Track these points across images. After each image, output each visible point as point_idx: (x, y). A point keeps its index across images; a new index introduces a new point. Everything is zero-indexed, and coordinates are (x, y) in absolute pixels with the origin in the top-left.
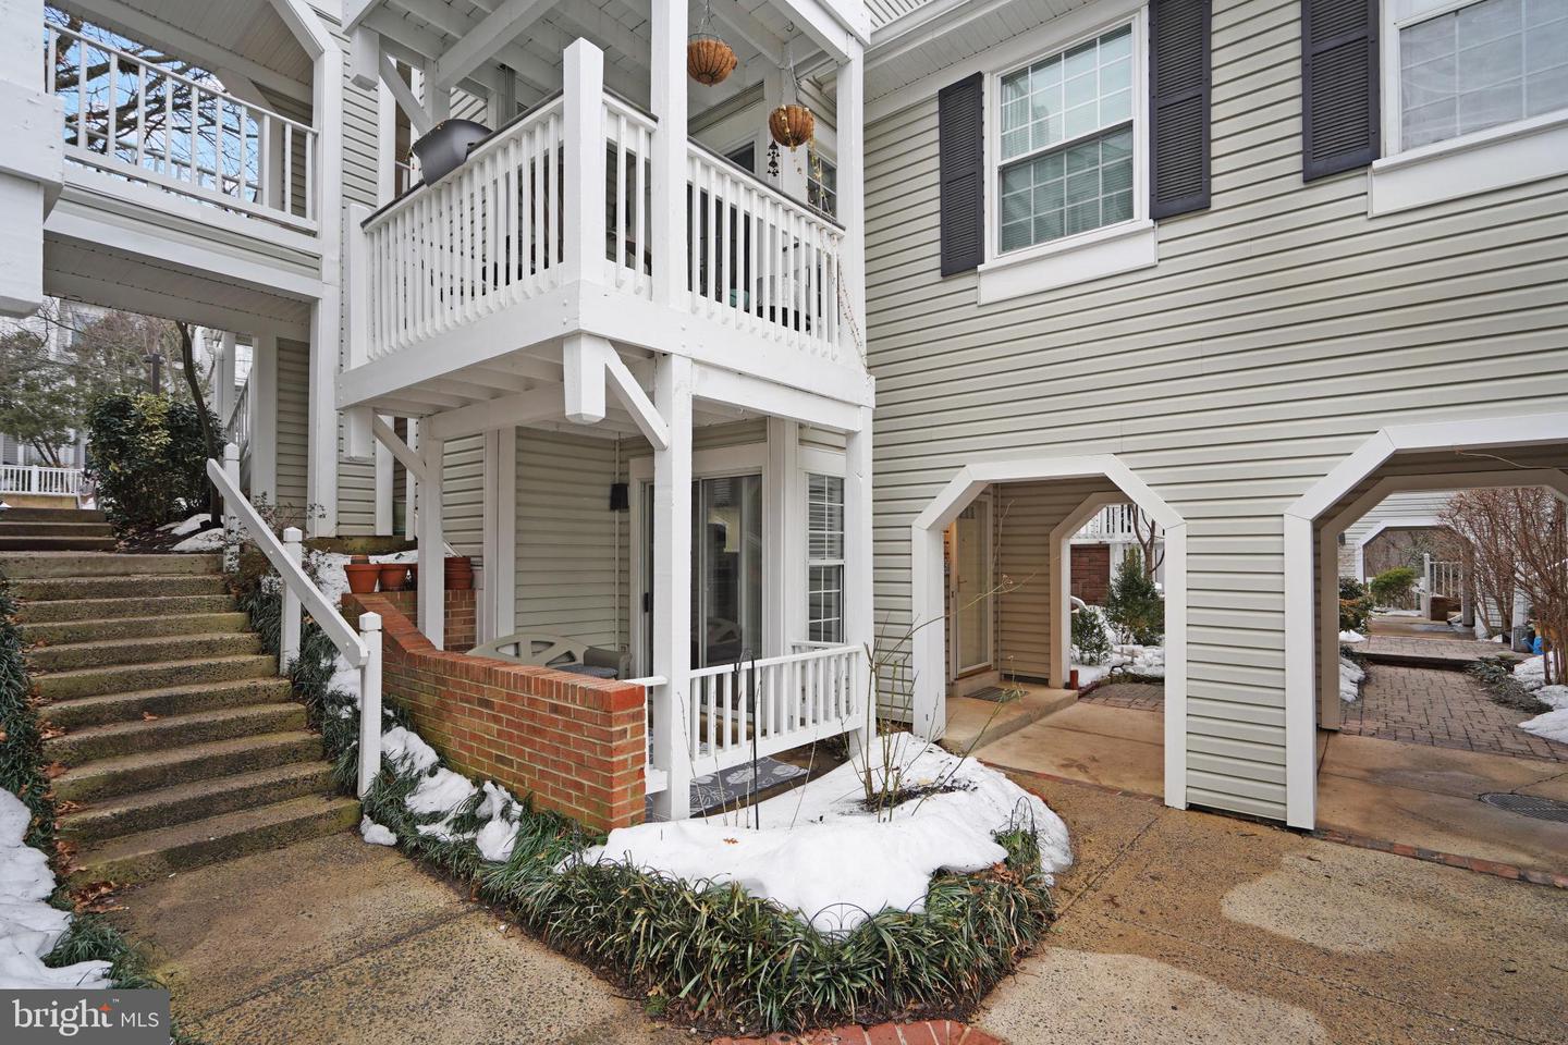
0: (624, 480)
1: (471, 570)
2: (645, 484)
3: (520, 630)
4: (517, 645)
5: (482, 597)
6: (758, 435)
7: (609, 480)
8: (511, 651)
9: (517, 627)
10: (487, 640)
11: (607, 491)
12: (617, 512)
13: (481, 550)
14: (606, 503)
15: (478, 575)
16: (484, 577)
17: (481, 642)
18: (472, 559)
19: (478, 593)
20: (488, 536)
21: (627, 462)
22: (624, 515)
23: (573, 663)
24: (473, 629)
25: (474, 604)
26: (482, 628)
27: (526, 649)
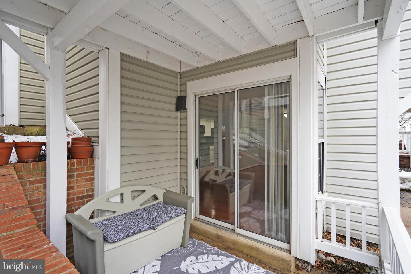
0: (183, 94)
1: (92, 146)
2: (196, 96)
3: (123, 184)
4: (122, 194)
5: (98, 162)
6: (292, 53)
7: (175, 94)
8: (117, 199)
9: (121, 182)
10: (102, 194)
11: (174, 101)
12: (179, 112)
13: (98, 132)
14: (174, 107)
15: (96, 148)
16: (99, 149)
17: (98, 195)
18: (92, 139)
19: (96, 161)
20: (102, 124)
21: (186, 84)
22: (183, 115)
23: (157, 202)
24: (93, 184)
25: (93, 168)
26: (98, 184)
27: (127, 197)
